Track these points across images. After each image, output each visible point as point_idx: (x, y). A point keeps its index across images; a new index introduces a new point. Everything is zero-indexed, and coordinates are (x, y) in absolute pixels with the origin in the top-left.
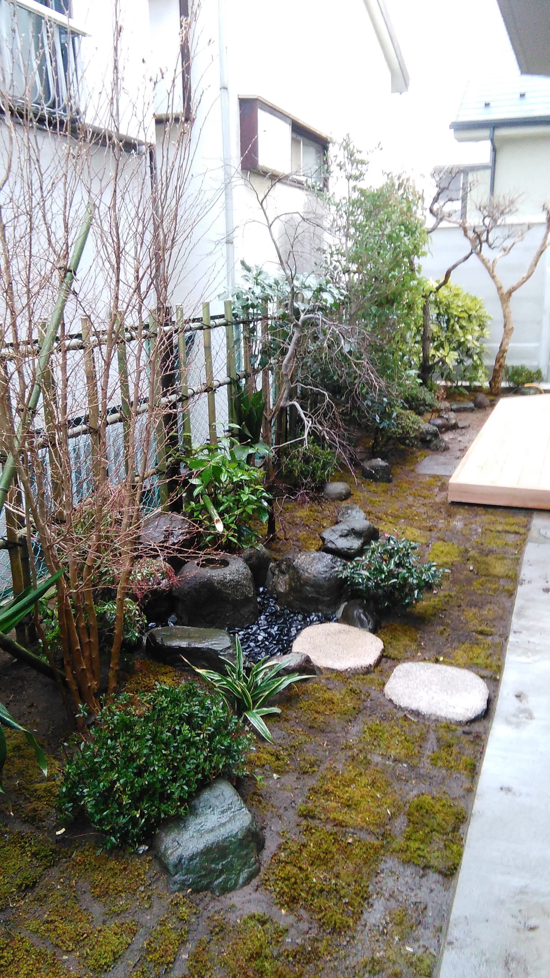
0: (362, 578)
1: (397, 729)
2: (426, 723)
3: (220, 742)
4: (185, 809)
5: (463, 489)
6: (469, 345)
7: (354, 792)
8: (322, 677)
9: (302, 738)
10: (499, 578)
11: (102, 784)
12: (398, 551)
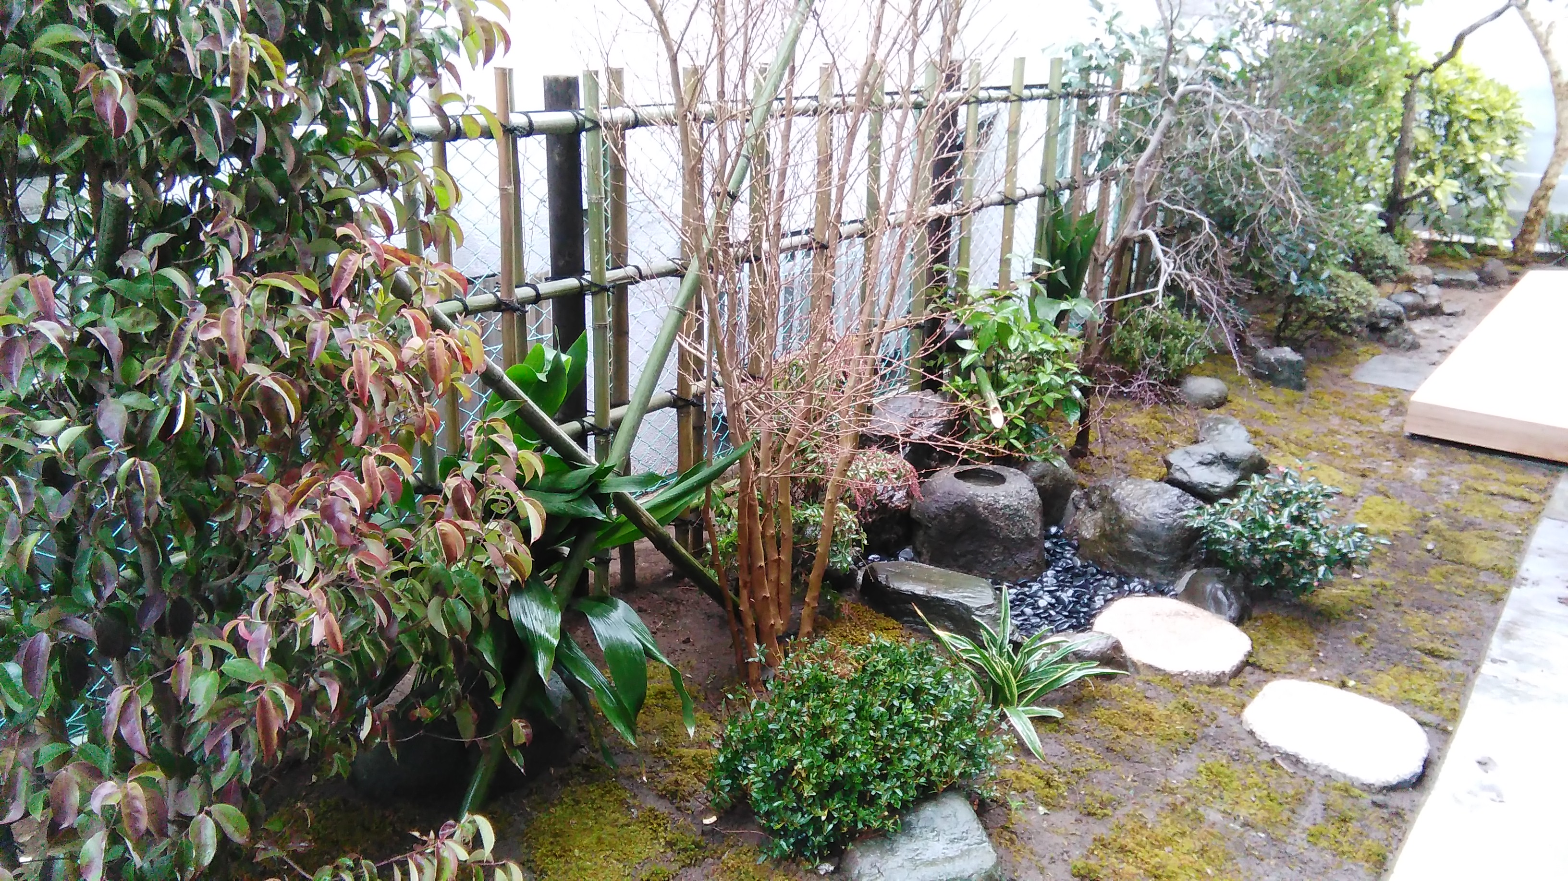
0: (1228, 532)
1: (1256, 779)
2: (1309, 778)
3: (959, 737)
4: (895, 823)
5: (1434, 413)
6: (1482, 172)
7: (1169, 858)
8: (1137, 677)
9: (1093, 763)
10: (1479, 569)
11: (776, 761)
12: (1298, 497)
